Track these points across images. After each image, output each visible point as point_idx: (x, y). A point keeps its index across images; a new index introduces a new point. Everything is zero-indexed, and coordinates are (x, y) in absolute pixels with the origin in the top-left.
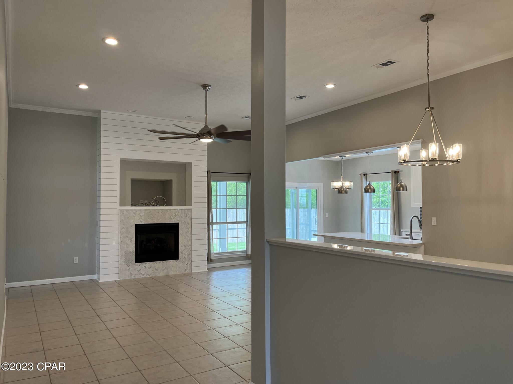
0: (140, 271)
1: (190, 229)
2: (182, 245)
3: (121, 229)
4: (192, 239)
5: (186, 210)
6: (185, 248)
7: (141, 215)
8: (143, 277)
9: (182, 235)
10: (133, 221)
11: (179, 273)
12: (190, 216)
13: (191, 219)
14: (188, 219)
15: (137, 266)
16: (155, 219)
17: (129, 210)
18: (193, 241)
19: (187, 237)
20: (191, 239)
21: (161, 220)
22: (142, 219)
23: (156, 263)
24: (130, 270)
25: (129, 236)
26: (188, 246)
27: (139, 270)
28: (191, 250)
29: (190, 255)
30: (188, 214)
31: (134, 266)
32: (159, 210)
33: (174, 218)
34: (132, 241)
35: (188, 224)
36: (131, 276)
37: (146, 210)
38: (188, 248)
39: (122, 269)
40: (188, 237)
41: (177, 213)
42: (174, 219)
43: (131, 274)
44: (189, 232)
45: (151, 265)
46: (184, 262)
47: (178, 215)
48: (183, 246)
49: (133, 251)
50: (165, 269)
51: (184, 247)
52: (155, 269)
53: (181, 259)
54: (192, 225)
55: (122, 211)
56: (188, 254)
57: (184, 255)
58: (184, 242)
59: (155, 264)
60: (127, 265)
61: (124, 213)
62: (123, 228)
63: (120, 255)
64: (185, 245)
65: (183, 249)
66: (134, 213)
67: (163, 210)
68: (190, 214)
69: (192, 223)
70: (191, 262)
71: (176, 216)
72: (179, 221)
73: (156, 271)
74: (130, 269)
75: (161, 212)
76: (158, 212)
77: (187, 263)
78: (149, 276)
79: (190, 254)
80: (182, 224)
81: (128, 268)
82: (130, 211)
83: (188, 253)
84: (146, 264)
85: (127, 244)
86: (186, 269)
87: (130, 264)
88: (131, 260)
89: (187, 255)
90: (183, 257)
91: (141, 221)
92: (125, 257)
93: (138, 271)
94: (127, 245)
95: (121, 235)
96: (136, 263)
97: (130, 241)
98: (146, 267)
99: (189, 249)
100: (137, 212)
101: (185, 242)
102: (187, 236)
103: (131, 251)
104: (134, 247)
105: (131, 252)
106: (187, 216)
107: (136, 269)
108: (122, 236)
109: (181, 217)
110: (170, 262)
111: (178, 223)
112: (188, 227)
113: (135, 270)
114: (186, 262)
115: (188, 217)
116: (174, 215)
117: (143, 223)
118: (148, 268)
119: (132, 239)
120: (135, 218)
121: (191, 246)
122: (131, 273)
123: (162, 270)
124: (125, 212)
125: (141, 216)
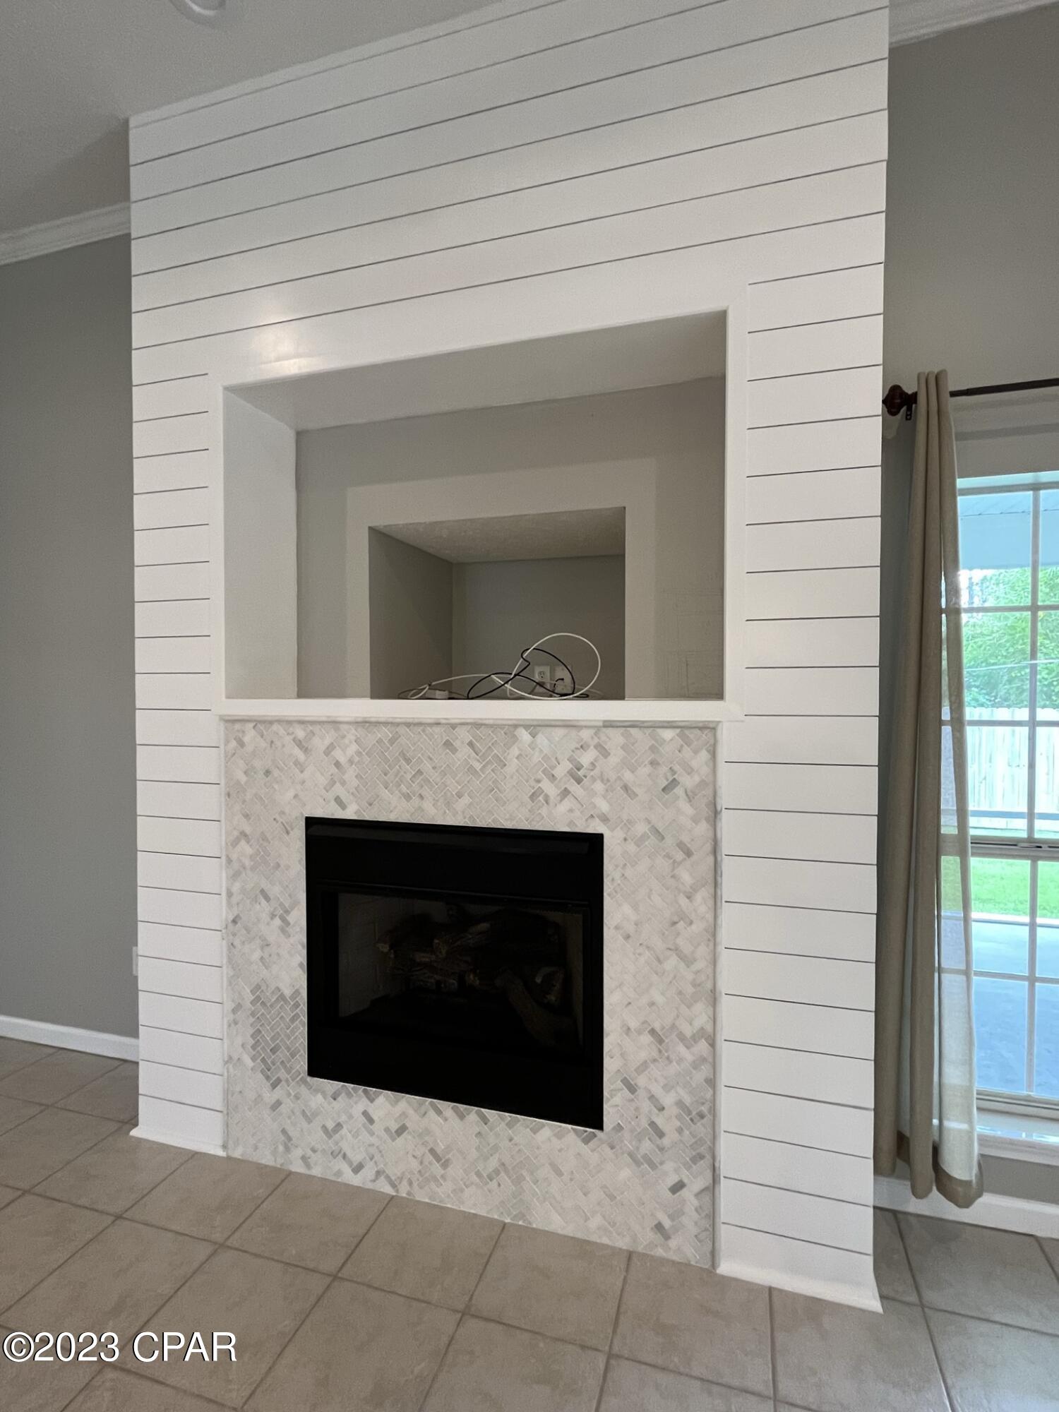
0: (337, 1136)
1: (703, 895)
2: (633, 1024)
3: (235, 843)
4: (724, 986)
5: (668, 734)
6: (655, 1054)
7: (338, 754)
8: (356, 1180)
9: (627, 937)
10: (291, 794)
11: (605, 1240)
12: (703, 783)
13: (716, 813)
14: (688, 810)
15: (319, 1096)
16: (426, 791)
17: (269, 722)
18: (725, 1004)
19: (672, 962)
20: (709, 985)
21: (466, 800)
22: (343, 783)
23: (439, 1112)
24: (283, 1108)
25: (275, 891)
26: (682, 1038)
27: (330, 1125)
28: (712, 1082)
29: (702, 1116)
30: (690, 771)
31: (303, 1090)
32: (454, 726)
33: (566, 793)
34: (288, 924)
35: (680, 856)
36: (287, 1149)
37: (365, 724)
38: (688, 1056)
39: (238, 1089)
40: (688, 960)
41: (586, 759)
42: (567, 803)
43: (290, 1139)
44: (698, 927)
45: (404, 1115)
46: (653, 1166)
47: (596, 772)
48: (639, 1032)
49: (297, 992)
50: (497, 1172)
51: (646, 1039)
52: (432, 1151)
53: (619, 1128)
54: (727, 865)
55: (237, 726)
56: (680, 1103)
57: (646, 1106)
58: (652, 1004)
59: (432, 1113)
60: (268, 1078)
61: (246, 739)
62: (244, 834)
63: (229, 1006)
64: (657, 1026)
65: (643, 1055)
66: (299, 743)
67: (477, 725)
68: (705, 770)
69: (725, 848)
70: (709, 1174)
71: (579, 781)
72: (605, 819)
73: (437, 1169)
74: (278, 1103)
75: (471, 744)
76: (448, 744)
77: (672, 1179)
78: (389, 1190)
79: (704, 1109)
80: (631, 847)
81: (270, 1096)
82: (275, 727)
83: (688, 1100)
84: (372, 1101)
85: (263, 939)
86: (667, 1223)
87: (282, 1074)
88: (288, 1049)
89: (678, 1117)
90: (644, 1123)
91: (338, 800)
92: (252, 1020)
93: (324, 1128)
94: (262, 948)
95: (235, 876)
96: (313, 1071)
97: (277, 922)
98: (371, 1121)
99: (696, 1065)
100: (313, 733)
101: (660, 999)
102: (676, 950)
103: (287, 992)
104: (301, 965)
105: (282, 997)
106: (674, 783)
107: (315, 1114)
108: (236, 887)
109: (626, 788)
110: (535, 1131)
111: (594, 843)
112: (686, 878)
113: (309, 1121)
114: (669, 1166)
115: (690, 797)
116: (561, 770)
117: (350, 814)
118: (387, 1130)
119: (287, 912)
120: (307, 774)
121: (713, 1044)
122: (284, 1132)
123: (478, 1174)
124: (250, 735)
125: (337, 764)
